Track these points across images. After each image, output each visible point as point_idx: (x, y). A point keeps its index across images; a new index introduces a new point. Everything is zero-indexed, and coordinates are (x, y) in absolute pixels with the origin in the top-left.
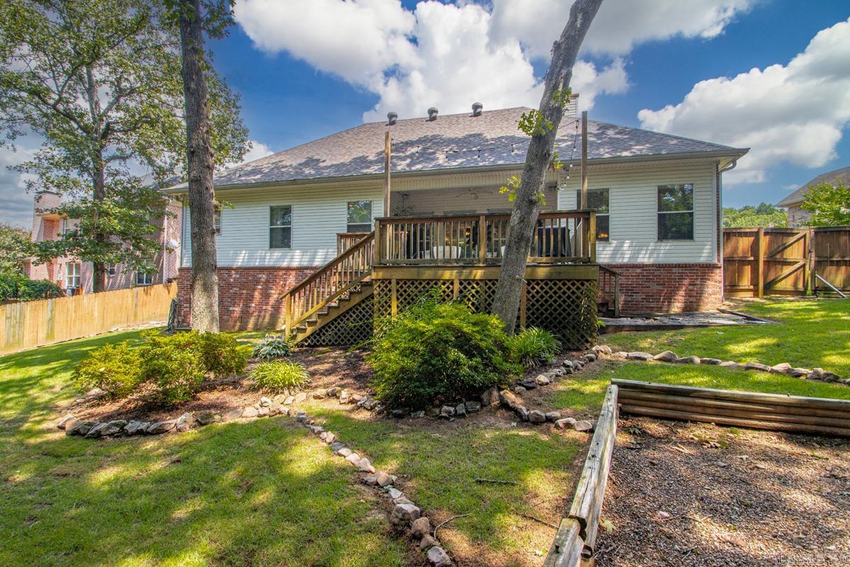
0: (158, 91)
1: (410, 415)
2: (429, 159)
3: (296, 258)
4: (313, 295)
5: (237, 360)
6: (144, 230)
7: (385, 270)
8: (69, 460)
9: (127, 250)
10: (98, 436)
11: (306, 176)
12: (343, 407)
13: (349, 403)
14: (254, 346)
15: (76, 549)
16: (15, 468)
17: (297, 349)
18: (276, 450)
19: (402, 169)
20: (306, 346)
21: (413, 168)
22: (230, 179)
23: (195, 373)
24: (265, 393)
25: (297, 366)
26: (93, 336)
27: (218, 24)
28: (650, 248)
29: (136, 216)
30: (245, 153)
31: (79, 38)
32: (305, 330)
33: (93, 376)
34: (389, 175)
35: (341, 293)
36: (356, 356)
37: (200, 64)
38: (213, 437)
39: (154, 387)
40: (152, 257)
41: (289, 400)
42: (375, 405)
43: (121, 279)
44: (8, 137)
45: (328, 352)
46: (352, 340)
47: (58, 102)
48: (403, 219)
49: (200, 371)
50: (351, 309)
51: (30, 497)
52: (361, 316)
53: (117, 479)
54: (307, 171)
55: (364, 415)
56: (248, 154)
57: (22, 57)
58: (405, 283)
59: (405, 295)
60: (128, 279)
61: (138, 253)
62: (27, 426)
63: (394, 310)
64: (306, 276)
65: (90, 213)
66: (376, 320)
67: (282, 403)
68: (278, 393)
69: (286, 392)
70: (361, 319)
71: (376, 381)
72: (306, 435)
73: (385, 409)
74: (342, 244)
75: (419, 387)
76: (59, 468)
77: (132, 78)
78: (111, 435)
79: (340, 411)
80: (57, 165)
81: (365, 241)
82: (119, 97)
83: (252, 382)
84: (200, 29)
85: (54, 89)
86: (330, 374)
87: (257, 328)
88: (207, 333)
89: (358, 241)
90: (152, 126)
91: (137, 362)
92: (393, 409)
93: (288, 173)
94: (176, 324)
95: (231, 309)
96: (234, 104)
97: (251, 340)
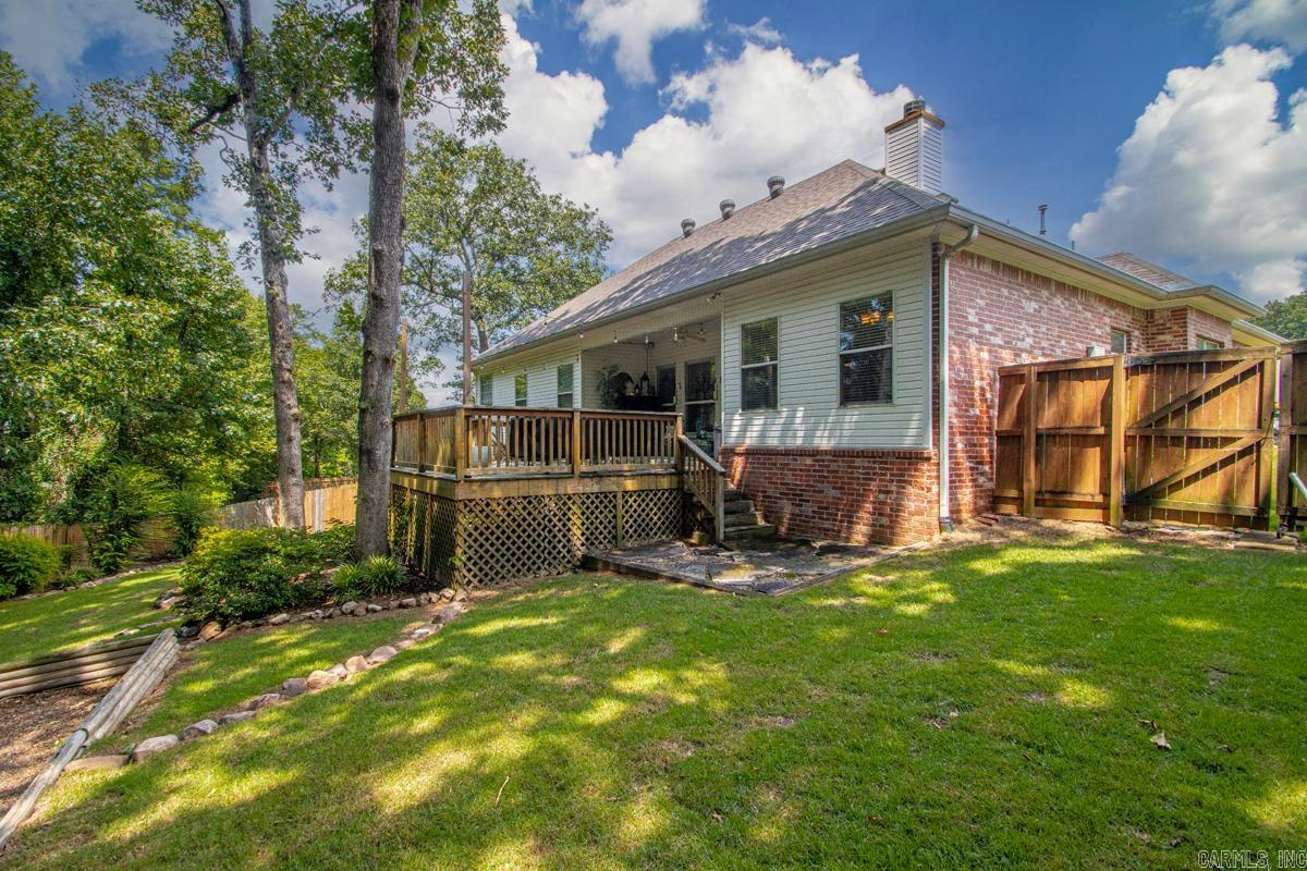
28: (831, 419)
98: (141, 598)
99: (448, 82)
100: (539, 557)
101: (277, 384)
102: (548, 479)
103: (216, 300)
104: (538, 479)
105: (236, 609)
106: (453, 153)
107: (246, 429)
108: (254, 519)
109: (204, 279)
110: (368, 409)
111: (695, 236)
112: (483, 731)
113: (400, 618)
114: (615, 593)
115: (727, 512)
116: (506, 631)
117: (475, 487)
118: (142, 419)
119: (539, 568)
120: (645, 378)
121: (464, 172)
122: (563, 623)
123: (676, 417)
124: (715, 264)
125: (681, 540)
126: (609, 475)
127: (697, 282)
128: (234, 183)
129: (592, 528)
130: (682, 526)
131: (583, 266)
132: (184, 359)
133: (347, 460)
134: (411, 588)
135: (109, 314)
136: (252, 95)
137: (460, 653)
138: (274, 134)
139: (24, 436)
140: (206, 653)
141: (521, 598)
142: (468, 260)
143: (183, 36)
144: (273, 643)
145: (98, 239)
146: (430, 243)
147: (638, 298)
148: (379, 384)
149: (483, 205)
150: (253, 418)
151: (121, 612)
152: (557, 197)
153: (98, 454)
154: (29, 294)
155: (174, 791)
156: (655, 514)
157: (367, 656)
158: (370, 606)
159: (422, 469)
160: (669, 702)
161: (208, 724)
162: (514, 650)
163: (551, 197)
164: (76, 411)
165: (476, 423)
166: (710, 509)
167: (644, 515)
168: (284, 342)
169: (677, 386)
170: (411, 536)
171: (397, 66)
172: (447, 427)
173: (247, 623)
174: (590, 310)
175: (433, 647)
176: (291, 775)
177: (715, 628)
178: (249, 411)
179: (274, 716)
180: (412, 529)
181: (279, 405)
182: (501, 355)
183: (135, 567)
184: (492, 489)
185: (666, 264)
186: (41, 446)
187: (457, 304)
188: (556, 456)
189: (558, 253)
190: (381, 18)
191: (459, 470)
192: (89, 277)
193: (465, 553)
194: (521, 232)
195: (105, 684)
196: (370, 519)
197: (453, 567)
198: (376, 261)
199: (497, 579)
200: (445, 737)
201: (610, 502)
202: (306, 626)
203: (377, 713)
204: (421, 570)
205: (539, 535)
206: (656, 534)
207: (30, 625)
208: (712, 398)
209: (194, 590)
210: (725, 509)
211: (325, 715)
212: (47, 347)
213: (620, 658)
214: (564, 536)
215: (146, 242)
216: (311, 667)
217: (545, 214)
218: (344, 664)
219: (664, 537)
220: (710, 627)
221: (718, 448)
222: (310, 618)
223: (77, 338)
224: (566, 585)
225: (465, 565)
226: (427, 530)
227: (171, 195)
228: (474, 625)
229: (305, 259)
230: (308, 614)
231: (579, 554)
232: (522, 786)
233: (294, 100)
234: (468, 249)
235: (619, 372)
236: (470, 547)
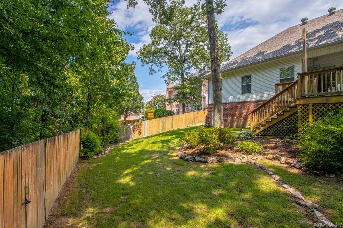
0: (199, 42)
1: (325, 175)
2: (331, 36)
3: (254, 97)
4: (263, 113)
5: (231, 139)
6: (196, 92)
7: (305, 99)
8: (180, 166)
9: (191, 99)
10: (187, 160)
11: (258, 60)
12: (282, 165)
13: (285, 163)
14: (237, 134)
15: (184, 195)
16: (167, 166)
17: (256, 137)
18: (251, 178)
19: (312, 46)
20: (260, 135)
21: (320, 44)
22: (225, 68)
23: (216, 143)
24: (243, 154)
25: (258, 143)
26: (183, 128)
27: (220, 8)
29: (194, 87)
30: (230, 56)
31: (176, 31)
32: (260, 128)
33: (185, 140)
34: (306, 51)
35: (278, 111)
36: (287, 142)
37: (214, 26)
38: (224, 167)
39: (203, 146)
40: (199, 101)
41: (255, 158)
42: (302, 167)
43: (190, 109)
44: (160, 68)
45: (272, 139)
46: (285, 134)
47: (171, 54)
48: (316, 72)
49: (218, 142)
50: (284, 119)
51: (171, 175)
52: (290, 122)
53: (194, 175)
54: (258, 58)
55: (295, 171)
56: (231, 57)
57: (162, 43)
58: (318, 106)
59: (318, 112)
60: (192, 109)
61: (195, 100)
62: (169, 154)
63: (311, 119)
64: (259, 104)
65: (181, 88)
66: (299, 125)
67: (252, 159)
68: (249, 154)
69: (253, 154)
70: (290, 124)
71: (302, 155)
72: (264, 175)
73: (308, 170)
74: (278, 88)
75: (331, 161)
76: (178, 168)
77: (191, 40)
78: (191, 160)
79: (281, 166)
80: (172, 74)
81: (292, 86)
82: (187, 47)
83: (237, 148)
84: (214, 12)
85: (170, 50)
86: (274, 149)
87: (237, 127)
88: (220, 128)
89: (287, 86)
90: (198, 55)
91: (198, 137)
92: (314, 171)
93: (249, 61)
94: (207, 124)
95: (227, 119)
96: (225, 38)
97: (236, 131)
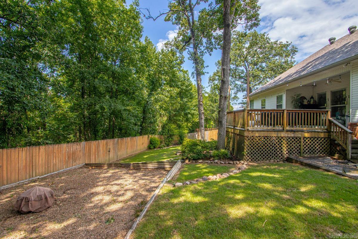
98: (173, 152)
99: (242, 17)
100: (271, 156)
101: (199, 105)
102: (274, 131)
103: (186, 87)
104: (271, 131)
105: (192, 157)
106: (243, 37)
107: (192, 116)
108: (193, 137)
109: (184, 82)
110: (221, 110)
111: (335, 43)
112: (257, 204)
113: (229, 166)
114: (301, 171)
115: (353, 148)
116: (261, 176)
117: (250, 132)
118: (173, 114)
119: (271, 159)
120: (312, 97)
121: (246, 41)
122: (281, 177)
123: (327, 111)
124: (347, 52)
125: (329, 156)
126: (298, 131)
127: (338, 60)
128: (190, 59)
129: (291, 148)
130: (330, 151)
131: (286, 62)
132: (181, 100)
133: (213, 124)
134: (231, 159)
135: (168, 92)
136: (194, 37)
137: (247, 179)
138: (199, 45)
139: (154, 117)
140: (186, 166)
141: (265, 167)
142: (246, 67)
143: (180, 27)
144: (199, 167)
145: (166, 76)
146: (236, 64)
147: (310, 69)
148: (223, 104)
149: (251, 50)
150: (193, 113)
151: (170, 155)
152: (276, 42)
153: (166, 121)
154: (155, 89)
155: (183, 195)
156: (317, 146)
157: (221, 175)
158: (221, 162)
159: (234, 127)
160: (329, 214)
161: (188, 182)
162: (265, 182)
163: (274, 42)
164: (163, 112)
165: (250, 114)
166: (344, 146)
167: (312, 146)
168: (201, 95)
169: (327, 100)
170: (231, 145)
171: (230, 17)
172: (242, 116)
173: (194, 161)
174: (289, 76)
175: (239, 176)
176: (206, 200)
177: (349, 192)
178: (193, 112)
179: (201, 184)
180: (231, 143)
181: (199, 110)
182: (257, 94)
183: (172, 145)
184: (255, 134)
185: (322, 56)
186: (157, 119)
187: (242, 80)
188: (277, 124)
189: (277, 60)
190: (225, 5)
191: (245, 128)
192: (164, 84)
193: (247, 151)
194: (263, 55)
195: (169, 169)
196: (221, 139)
197: (243, 155)
198: (223, 71)
199: (257, 160)
200: (245, 202)
201: (298, 140)
202: (206, 164)
203: (226, 190)
204: (234, 154)
205: (271, 149)
206: (317, 153)
207: (156, 155)
208: (345, 104)
209: (184, 152)
210: (352, 147)
211: (213, 187)
212: (158, 99)
213: (305, 193)
214: (280, 150)
215: (174, 75)
216: (208, 175)
217: (272, 48)
218: (216, 175)
219: (321, 155)
220: (346, 191)
221: (347, 123)
222: (207, 162)
223: (163, 97)
224: (280, 166)
225: (247, 155)
226: (236, 144)
227: (178, 64)
228: (251, 172)
229: (205, 74)
230: (207, 161)
231: (285, 156)
232: (271, 224)
233: (203, 35)
234: (246, 64)
235: (301, 96)
236: (248, 150)
